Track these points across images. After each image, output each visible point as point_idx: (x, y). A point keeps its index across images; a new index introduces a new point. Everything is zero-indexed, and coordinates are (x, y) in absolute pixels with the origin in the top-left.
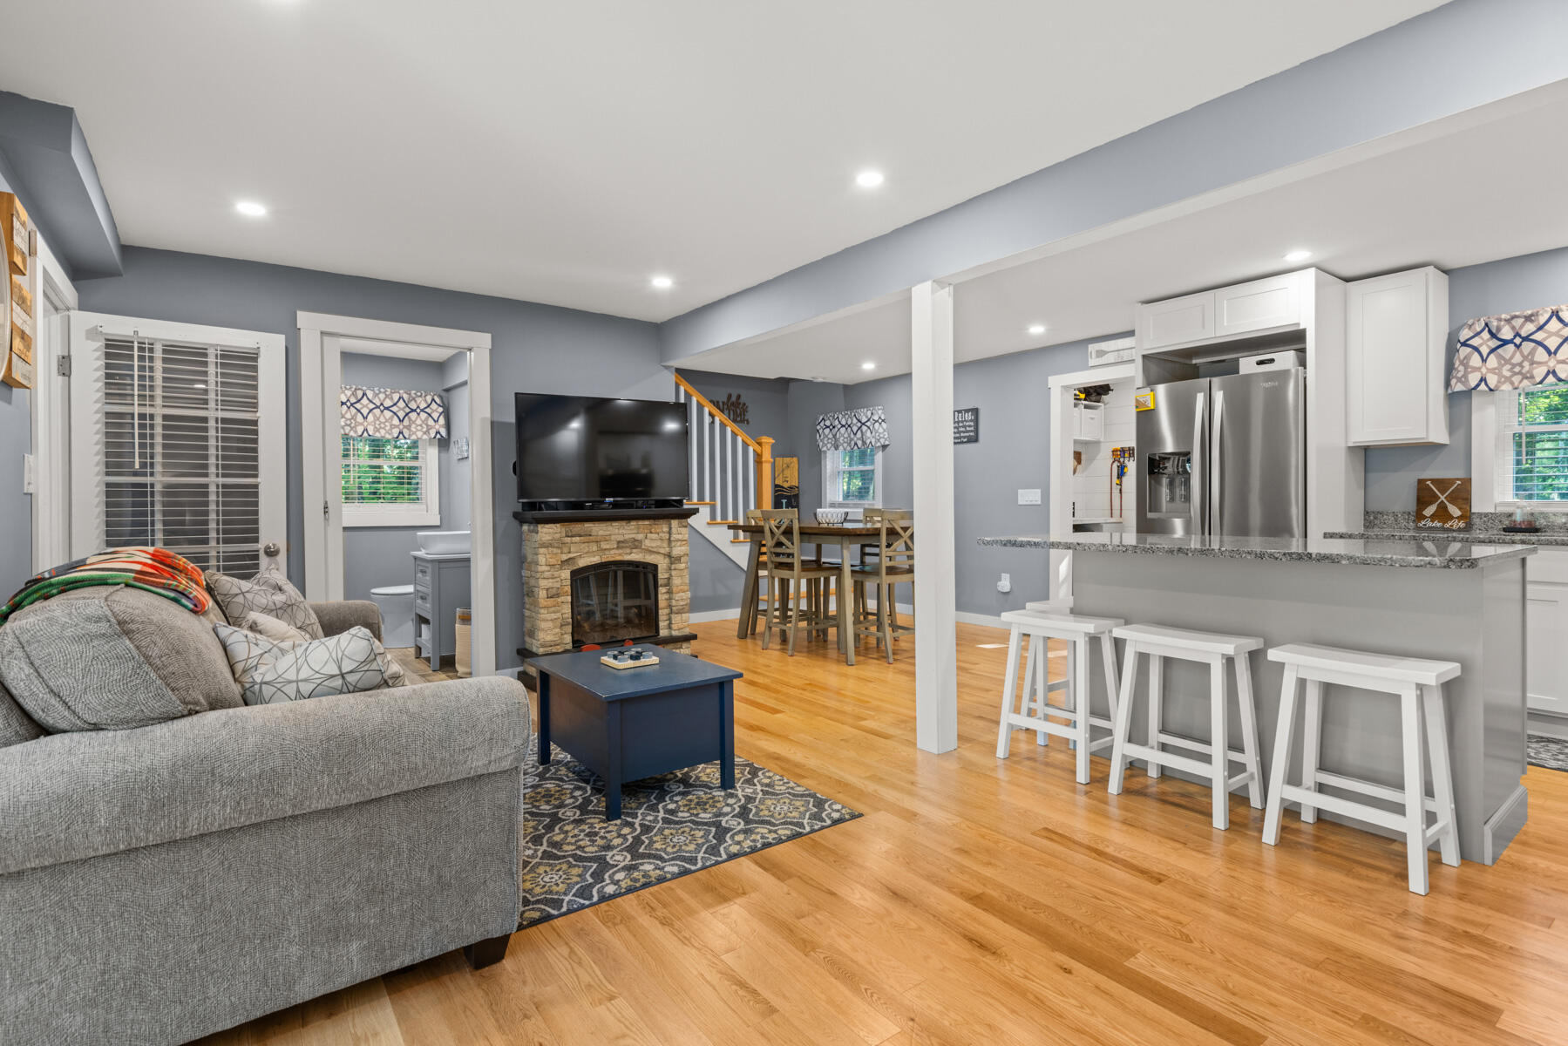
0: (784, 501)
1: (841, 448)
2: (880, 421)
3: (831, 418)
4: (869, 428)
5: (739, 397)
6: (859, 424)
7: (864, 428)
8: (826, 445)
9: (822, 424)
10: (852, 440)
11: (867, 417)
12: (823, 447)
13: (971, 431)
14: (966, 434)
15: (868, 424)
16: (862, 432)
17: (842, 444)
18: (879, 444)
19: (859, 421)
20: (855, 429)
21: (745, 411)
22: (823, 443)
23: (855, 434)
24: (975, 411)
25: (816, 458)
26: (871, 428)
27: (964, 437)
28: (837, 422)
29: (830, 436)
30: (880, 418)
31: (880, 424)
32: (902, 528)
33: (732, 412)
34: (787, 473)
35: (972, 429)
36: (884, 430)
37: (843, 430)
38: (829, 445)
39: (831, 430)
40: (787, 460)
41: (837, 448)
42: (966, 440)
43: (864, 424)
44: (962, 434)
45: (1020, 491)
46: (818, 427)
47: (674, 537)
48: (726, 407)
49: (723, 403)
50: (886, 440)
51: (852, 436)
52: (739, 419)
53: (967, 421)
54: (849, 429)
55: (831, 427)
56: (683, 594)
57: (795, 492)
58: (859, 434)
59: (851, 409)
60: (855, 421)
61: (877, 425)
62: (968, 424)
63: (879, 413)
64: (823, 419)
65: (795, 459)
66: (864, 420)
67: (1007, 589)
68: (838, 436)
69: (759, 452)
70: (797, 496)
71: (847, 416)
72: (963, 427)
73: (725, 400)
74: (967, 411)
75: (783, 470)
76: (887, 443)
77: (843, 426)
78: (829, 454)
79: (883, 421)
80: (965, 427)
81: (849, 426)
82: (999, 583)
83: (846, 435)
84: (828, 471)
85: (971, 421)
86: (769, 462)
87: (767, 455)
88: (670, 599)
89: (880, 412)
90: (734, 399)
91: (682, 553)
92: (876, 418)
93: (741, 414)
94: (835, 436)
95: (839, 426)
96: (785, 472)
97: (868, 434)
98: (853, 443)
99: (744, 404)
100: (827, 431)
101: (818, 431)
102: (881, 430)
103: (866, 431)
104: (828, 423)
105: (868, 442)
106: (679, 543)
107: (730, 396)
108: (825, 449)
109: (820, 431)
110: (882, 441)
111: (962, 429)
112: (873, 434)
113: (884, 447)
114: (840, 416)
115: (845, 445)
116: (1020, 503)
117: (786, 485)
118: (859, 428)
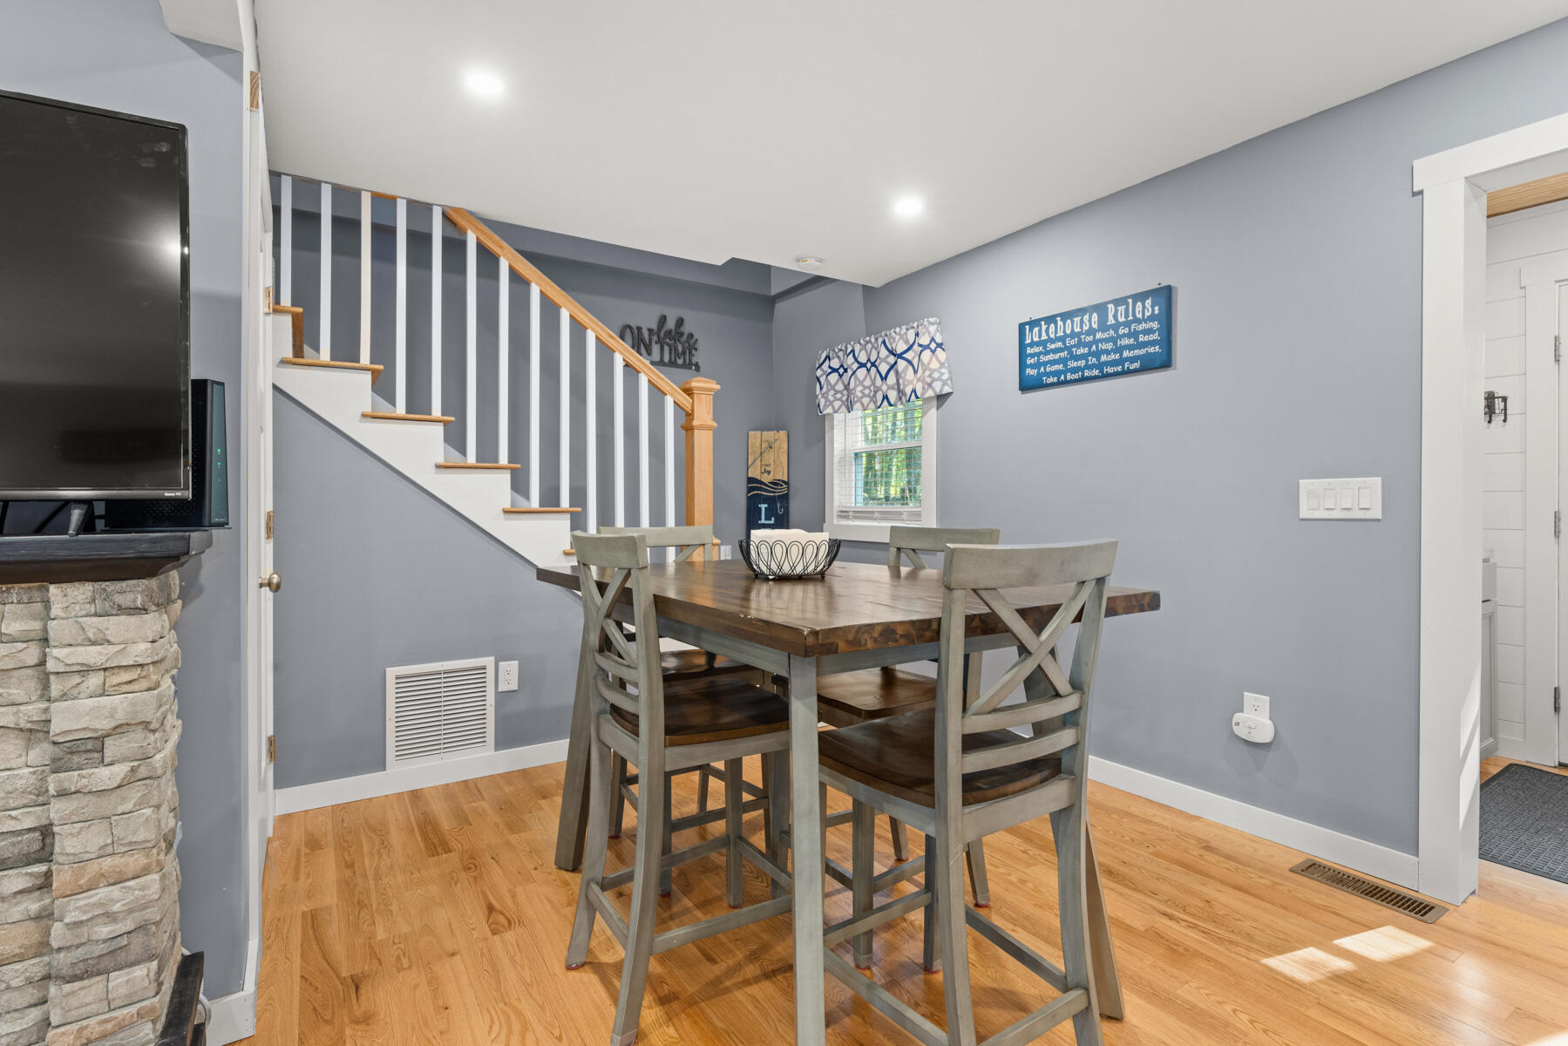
0: (763, 506)
1: (857, 406)
2: (933, 346)
3: (841, 354)
4: (910, 362)
5: (680, 322)
6: (892, 359)
7: (902, 364)
8: (831, 404)
9: (825, 367)
10: (877, 390)
11: (907, 341)
12: (826, 406)
13: (1152, 343)
14: (1137, 352)
15: (909, 355)
16: (897, 373)
17: (860, 400)
18: (930, 393)
19: (892, 352)
20: (884, 368)
21: (691, 346)
22: (827, 399)
23: (884, 378)
24: (1165, 295)
25: (817, 430)
26: (915, 362)
27: (1132, 360)
28: (851, 359)
29: (840, 387)
30: (933, 340)
31: (933, 352)
32: (1023, 613)
33: (666, 349)
34: (770, 457)
35: (1155, 336)
36: (942, 365)
37: (862, 372)
38: (837, 404)
39: (841, 376)
40: (769, 435)
41: (850, 409)
42: (1136, 365)
43: (900, 356)
44: (1126, 354)
45: (1305, 484)
46: (819, 373)
47: (59, 656)
48: (655, 338)
49: (650, 330)
50: (945, 383)
51: (879, 382)
52: (680, 361)
53: (1138, 321)
54: (873, 369)
55: (841, 371)
56: (115, 891)
57: (783, 490)
58: (892, 379)
59: (877, 332)
60: (884, 353)
61: (927, 354)
62: (1141, 327)
63: (930, 330)
64: (828, 357)
65: (783, 434)
66: (901, 347)
67: (1264, 733)
68: (852, 386)
69: (688, 407)
70: (785, 498)
71: (869, 346)
72: (1129, 335)
73: (654, 326)
74: (1140, 297)
75: (761, 454)
76: (947, 390)
77: (862, 365)
78: (838, 417)
79: (940, 345)
80: (1135, 335)
81: (873, 364)
82: (1238, 717)
83: (868, 382)
84: (836, 452)
85: (1152, 318)
86: (708, 428)
87: (704, 414)
88: (45, 917)
89: (932, 329)
90: (670, 324)
91: (106, 725)
92: (924, 340)
93: (684, 353)
94: (847, 387)
95: (856, 365)
96: (766, 456)
97: (910, 374)
98: (879, 396)
99: (691, 336)
100: (834, 377)
101: (818, 379)
102: (935, 365)
103: (905, 370)
104: (835, 363)
105: (908, 390)
106: (94, 681)
107: (663, 320)
108: (829, 410)
109: (823, 380)
110: (937, 386)
111: (1125, 342)
112: (920, 372)
113: (941, 398)
114: (857, 348)
115: (866, 400)
116: (1305, 513)
117: (766, 479)
118: (892, 367)
